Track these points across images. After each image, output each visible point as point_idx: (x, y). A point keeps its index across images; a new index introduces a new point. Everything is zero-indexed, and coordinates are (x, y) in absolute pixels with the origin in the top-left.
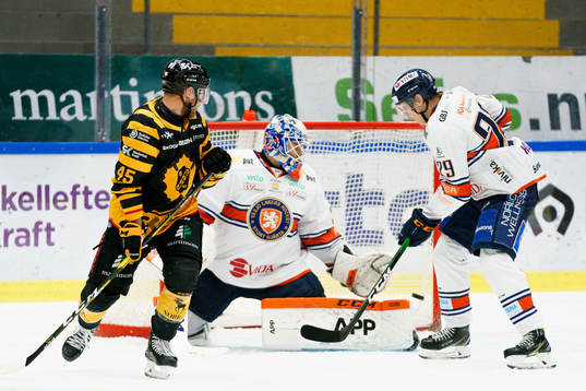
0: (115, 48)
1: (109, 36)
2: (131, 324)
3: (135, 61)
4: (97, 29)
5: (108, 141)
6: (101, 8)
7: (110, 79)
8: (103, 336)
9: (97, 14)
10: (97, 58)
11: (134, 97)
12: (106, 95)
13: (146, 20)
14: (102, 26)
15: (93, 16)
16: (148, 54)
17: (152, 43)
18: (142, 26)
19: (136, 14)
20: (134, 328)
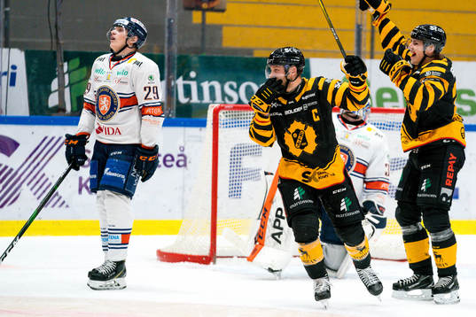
0: (180, 50)
1: (175, 40)
2: (189, 253)
3: (195, 59)
4: (167, 35)
5: (174, 118)
6: (170, 20)
7: (175, 72)
8: (168, 261)
9: (167, 24)
10: (166, 57)
11: (194, 85)
12: (173, 84)
13: (203, 30)
14: (170, 33)
15: (164, 26)
16: (204, 54)
17: (207, 46)
18: (200, 33)
19: (196, 25)
20: (191, 256)
